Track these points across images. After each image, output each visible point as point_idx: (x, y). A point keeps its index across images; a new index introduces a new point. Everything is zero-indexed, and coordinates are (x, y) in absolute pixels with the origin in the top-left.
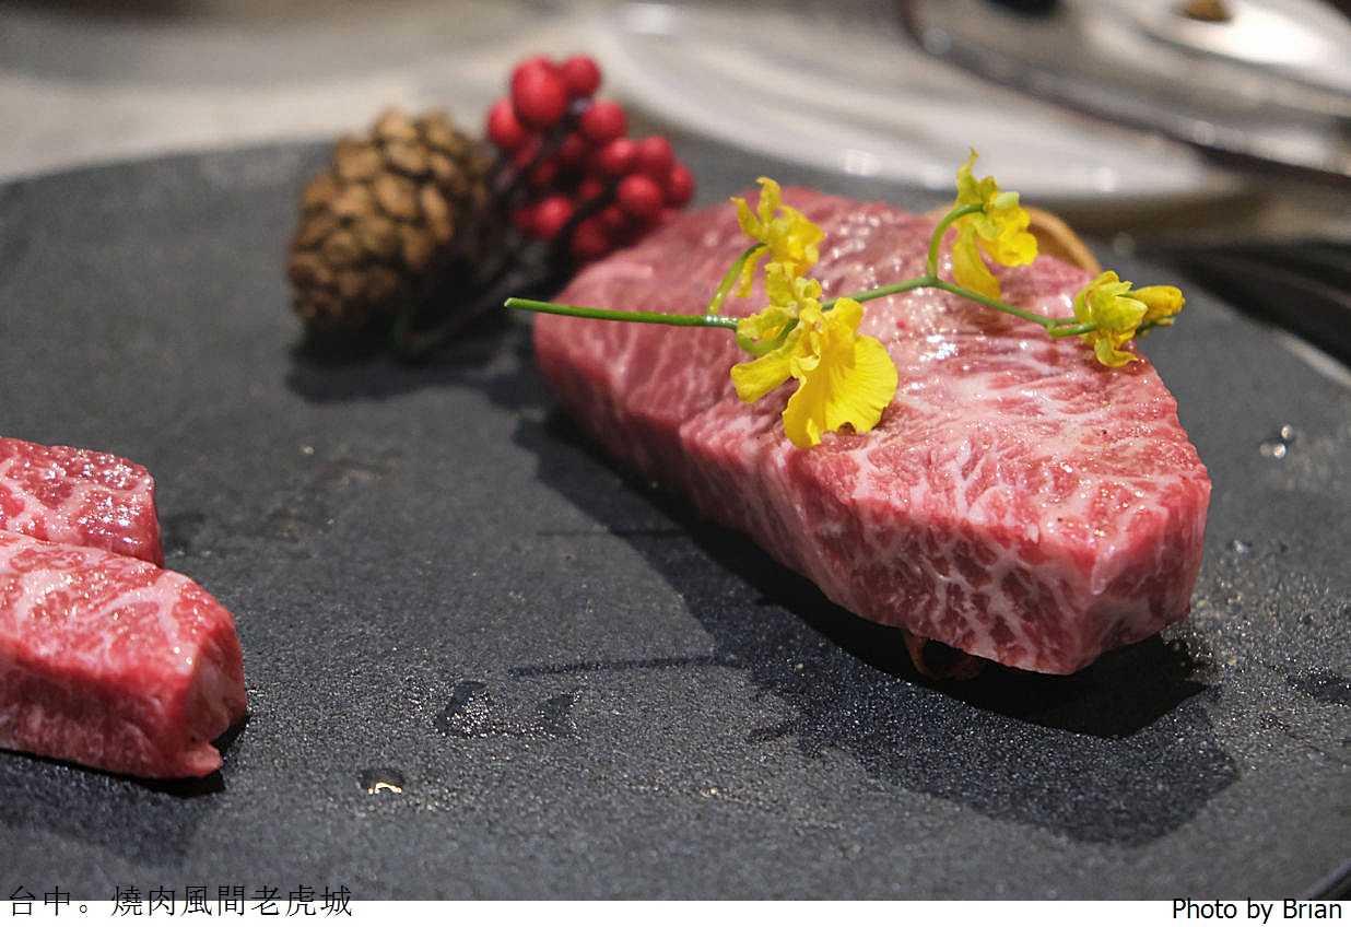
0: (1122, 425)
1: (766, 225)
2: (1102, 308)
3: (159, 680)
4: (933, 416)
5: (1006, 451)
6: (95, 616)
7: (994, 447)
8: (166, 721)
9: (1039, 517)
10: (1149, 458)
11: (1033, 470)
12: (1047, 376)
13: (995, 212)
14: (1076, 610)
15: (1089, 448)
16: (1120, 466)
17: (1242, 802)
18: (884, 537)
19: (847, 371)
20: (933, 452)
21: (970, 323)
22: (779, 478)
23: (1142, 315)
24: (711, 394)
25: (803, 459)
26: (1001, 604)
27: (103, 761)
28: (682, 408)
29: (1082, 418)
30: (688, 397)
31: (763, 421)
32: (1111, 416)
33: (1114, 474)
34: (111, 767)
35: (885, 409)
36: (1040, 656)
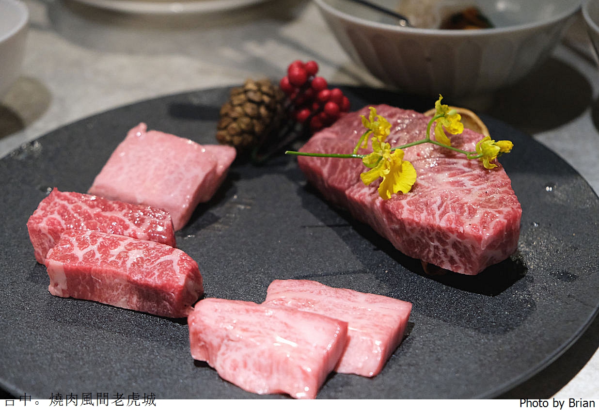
0: (492, 190)
1: (372, 123)
2: (485, 149)
3: (173, 287)
4: (428, 188)
5: (453, 200)
6: (152, 266)
7: (449, 199)
8: (176, 300)
9: (463, 224)
10: (501, 202)
11: (462, 207)
12: (467, 172)
13: (449, 117)
14: (477, 255)
15: (481, 199)
16: (491, 205)
17: (534, 319)
18: (412, 230)
19: (400, 173)
20: (429, 201)
21: (441, 153)
22: (378, 209)
23: (498, 151)
24: (356, 179)
25: (386, 204)
26: (452, 252)
27: (157, 312)
28: (346, 184)
29: (478, 187)
30: (348, 180)
31: (373, 190)
32: (488, 187)
33: (489, 208)
34: (159, 314)
35: (413, 185)
36: (466, 269)
